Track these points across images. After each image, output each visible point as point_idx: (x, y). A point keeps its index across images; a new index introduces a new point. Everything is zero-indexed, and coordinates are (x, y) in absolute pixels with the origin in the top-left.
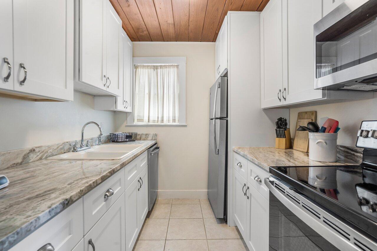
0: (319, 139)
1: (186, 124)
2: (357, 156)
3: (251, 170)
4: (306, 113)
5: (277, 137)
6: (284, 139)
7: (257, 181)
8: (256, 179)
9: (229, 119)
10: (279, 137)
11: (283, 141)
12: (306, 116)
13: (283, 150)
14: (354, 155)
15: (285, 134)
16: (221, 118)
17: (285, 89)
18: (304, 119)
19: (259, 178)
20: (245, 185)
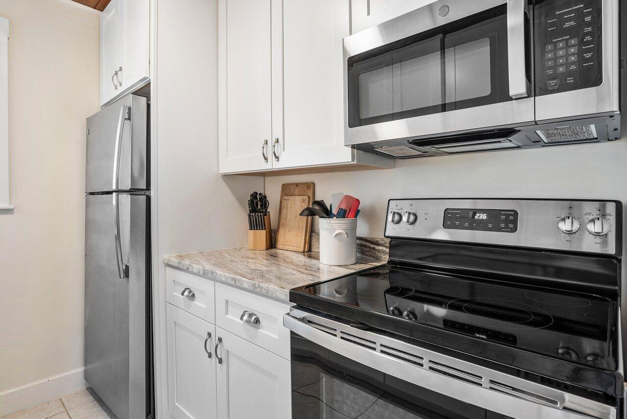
0: (337, 229)
1: (11, 207)
2: (379, 251)
3: (227, 301)
4: (297, 185)
5: (251, 229)
6: (264, 232)
7: (248, 322)
8: (245, 318)
9: (153, 193)
10: (254, 229)
11: (262, 234)
12: (297, 191)
13: (262, 252)
14: (374, 249)
15: (264, 223)
16: (133, 191)
17: (277, 141)
18: (293, 195)
19: (251, 315)
20: (209, 335)
